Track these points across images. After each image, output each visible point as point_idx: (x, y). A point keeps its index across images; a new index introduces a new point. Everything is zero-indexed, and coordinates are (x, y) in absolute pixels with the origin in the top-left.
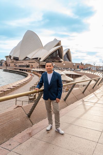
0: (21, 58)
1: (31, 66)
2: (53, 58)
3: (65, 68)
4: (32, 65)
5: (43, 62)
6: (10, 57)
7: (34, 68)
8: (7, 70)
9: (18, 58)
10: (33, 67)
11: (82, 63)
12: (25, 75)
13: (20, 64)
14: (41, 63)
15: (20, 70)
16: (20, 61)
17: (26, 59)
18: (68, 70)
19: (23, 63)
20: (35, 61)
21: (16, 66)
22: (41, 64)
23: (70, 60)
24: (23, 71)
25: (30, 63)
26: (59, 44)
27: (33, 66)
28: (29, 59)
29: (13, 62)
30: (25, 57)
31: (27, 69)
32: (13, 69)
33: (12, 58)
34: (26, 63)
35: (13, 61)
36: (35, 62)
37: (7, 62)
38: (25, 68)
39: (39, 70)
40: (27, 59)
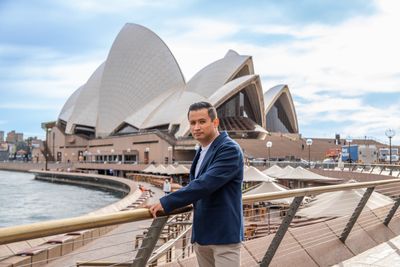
0: (105, 129)
1: (142, 157)
2: (226, 124)
3: (274, 160)
4: (147, 153)
5: (188, 139)
6: (62, 125)
7: (153, 163)
8: (50, 175)
9: (93, 128)
10: (150, 161)
11: (342, 137)
12: (121, 190)
13: (99, 151)
14: (182, 143)
15: (101, 172)
16: (100, 138)
17: (121, 130)
18: (284, 166)
19: (111, 145)
20: (157, 138)
21: (85, 158)
22: (179, 148)
23: (291, 129)
24: (112, 175)
25: (138, 148)
26: (244, 70)
27: (151, 158)
28: (134, 130)
29: (72, 145)
30: (118, 124)
31: (128, 167)
32: (74, 169)
33: (69, 130)
34: (125, 145)
35: (72, 140)
36: (157, 142)
37: (50, 145)
38: (120, 165)
39: (172, 169)
40: (125, 130)
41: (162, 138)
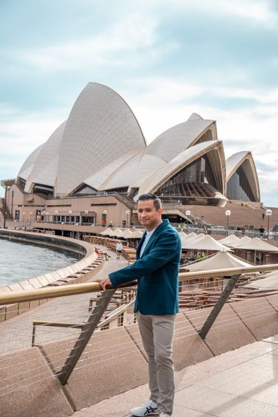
1: (99, 219)
2: (186, 189)
3: (233, 228)
4: (104, 216)
6: (21, 183)
7: (111, 226)
8: (8, 234)
9: (52, 187)
10: (107, 224)
12: (77, 251)
13: (57, 211)
15: (58, 232)
16: (58, 198)
17: (80, 191)
19: (70, 206)
20: (114, 200)
21: (43, 217)
23: (253, 197)
25: (95, 209)
26: (207, 135)
28: (93, 192)
29: (30, 203)
30: (77, 185)
31: (85, 229)
32: (31, 228)
33: (28, 188)
34: (81, 207)
35: (30, 199)
36: (115, 204)
37: (9, 203)
38: (77, 227)
39: (129, 233)
40: (84, 191)
41: (120, 201)
